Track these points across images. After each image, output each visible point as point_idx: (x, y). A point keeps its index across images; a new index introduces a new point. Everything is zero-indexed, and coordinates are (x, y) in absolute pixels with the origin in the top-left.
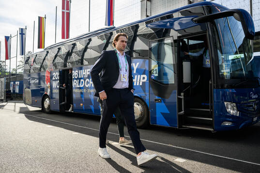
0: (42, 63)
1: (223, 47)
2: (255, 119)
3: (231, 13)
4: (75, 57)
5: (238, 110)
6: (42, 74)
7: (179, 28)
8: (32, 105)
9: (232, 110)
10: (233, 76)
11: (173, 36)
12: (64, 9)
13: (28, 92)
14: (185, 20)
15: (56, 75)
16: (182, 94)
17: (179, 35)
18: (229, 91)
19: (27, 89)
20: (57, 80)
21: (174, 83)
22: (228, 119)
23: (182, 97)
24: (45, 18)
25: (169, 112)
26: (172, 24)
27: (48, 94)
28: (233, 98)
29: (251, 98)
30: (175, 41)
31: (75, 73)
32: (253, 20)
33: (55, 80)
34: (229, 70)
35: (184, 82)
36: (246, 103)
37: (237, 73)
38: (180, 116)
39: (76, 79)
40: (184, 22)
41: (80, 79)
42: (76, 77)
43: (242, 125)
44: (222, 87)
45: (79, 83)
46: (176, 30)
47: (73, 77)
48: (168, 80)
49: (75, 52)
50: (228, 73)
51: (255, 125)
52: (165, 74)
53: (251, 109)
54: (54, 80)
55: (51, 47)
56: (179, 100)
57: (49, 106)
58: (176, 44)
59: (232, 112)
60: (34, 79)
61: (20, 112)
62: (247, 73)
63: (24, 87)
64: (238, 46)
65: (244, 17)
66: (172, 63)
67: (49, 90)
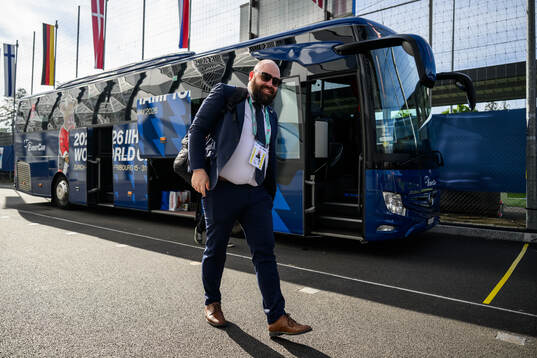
0: (51, 114)
1: (383, 96)
2: (431, 221)
3: (398, 41)
4: (114, 105)
5: (404, 206)
6: (50, 134)
7: (311, 62)
8: (32, 192)
9: (394, 205)
10: (397, 149)
11: (298, 76)
12: (96, 12)
13: (24, 168)
14: (321, 48)
15: (81, 137)
16: (313, 177)
17: (310, 74)
18: (391, 174)
19: (22, 163)
20: (83, 147)
21: (298, 157)
22: (388, 221)
23: (313, 183)
24: (57, 26)
25: (288, 208)
26: (297, 54)
27: (65, 172)
28: (397, 184)
29: (425, 186)
30: (303, 84)
31: (117, 135)
32: (433, 51)
33: (79, 147)
34: (391, 139)
35: (316, 156)
36: (417, 194)
37: (404, 142)
38: (308, 215)
39: (119, 146)
40: (318, 51)
41: (127, 146)
42: (120, 143)
43: (411, 230)
44: (381, 167)
45: (126, 152)
46: (305, 66)
47: (114, 143)
48: (286, 151)
49: (116, 96)
50: (390, 142)
51: (431, 230)
52: (281, 141)
53: (424, 204)
54: (76, 147)
55: (69, 85)
56: (308, 187)
57: (66, 195)
58: (305, 89)
59: (394, 208)
60: (35, 143)
61: (8, 206)
62: (420, 143)
63: (16, 158)
64: (407, 96)
65: (420, 49)
66: (297, 122)
67: (66, 165)
